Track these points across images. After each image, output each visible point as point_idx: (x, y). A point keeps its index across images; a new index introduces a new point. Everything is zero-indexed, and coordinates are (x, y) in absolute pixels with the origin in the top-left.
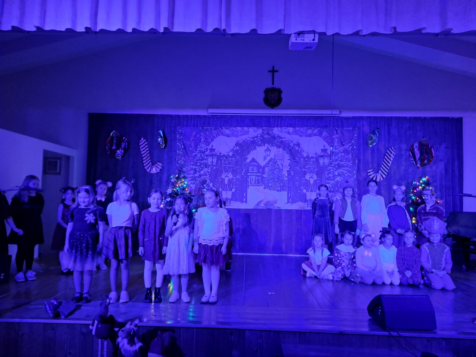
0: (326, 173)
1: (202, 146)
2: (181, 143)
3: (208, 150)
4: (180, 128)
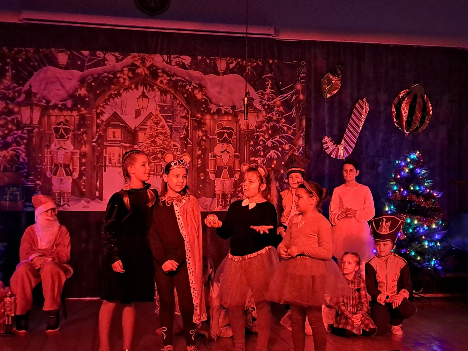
0: (252, 143)
1: (9, 86)
3: (22, 94)
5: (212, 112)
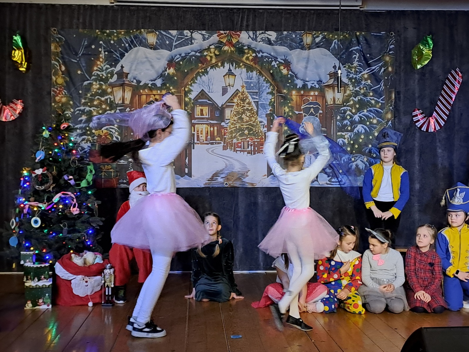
0: (339, 118)
1: (102, 68)
2: (59, 61)
3: (114, 75)
4: (57, 31)
5: (298, 87)
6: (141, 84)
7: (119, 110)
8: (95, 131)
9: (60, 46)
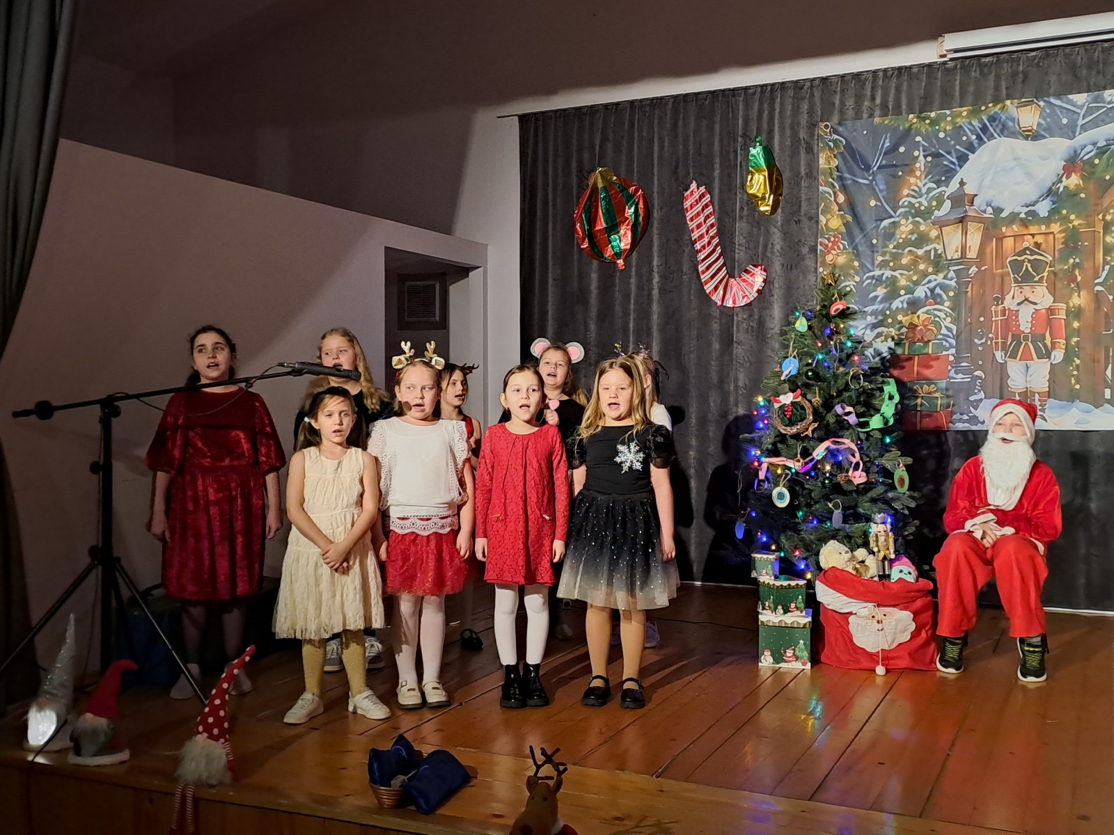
1: (920, 190)
2: (833, 184)
3: (945, 201)
4: (832, 127)
6: (1003, 215)
7: (954, 271)
8: (904, 317)
9: (835, 156)
